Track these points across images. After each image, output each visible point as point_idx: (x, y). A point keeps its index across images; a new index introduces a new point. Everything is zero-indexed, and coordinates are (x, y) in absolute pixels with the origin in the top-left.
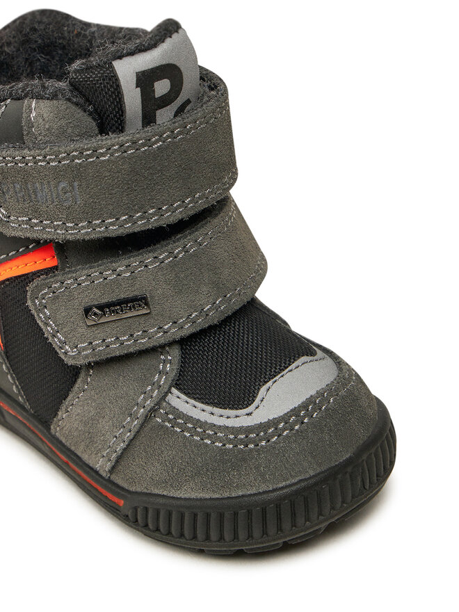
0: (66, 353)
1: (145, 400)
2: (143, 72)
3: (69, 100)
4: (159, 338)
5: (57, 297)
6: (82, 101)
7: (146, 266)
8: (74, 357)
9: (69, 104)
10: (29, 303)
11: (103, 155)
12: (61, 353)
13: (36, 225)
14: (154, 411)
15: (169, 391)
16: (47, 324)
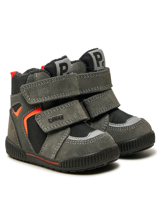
0: (44, 129)
1: (63, 138)
2: (61, 64)
3: (44, 71)
4: (66, 124)
5: (42, 117)
6: (47, 72)
7: (62, 108)
8: (46, 130)
9: (44, 72)
10: (36, 119)
11: (53, 81)
12: (43, 130)
13: (37, 100)
14: (65, 140)
15: (68, 136)
16: (40, 123)
